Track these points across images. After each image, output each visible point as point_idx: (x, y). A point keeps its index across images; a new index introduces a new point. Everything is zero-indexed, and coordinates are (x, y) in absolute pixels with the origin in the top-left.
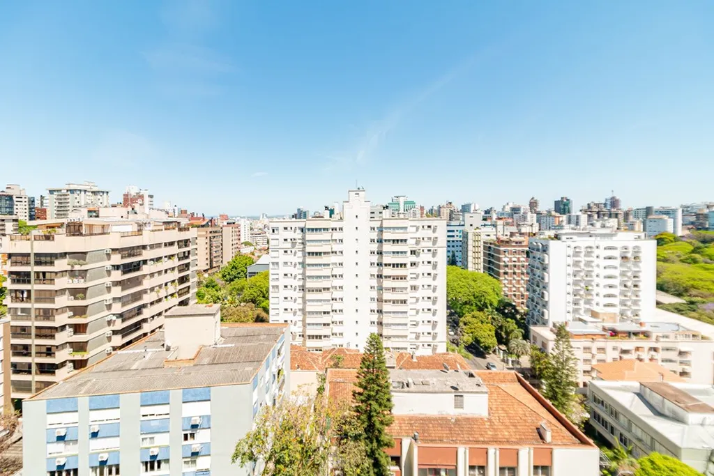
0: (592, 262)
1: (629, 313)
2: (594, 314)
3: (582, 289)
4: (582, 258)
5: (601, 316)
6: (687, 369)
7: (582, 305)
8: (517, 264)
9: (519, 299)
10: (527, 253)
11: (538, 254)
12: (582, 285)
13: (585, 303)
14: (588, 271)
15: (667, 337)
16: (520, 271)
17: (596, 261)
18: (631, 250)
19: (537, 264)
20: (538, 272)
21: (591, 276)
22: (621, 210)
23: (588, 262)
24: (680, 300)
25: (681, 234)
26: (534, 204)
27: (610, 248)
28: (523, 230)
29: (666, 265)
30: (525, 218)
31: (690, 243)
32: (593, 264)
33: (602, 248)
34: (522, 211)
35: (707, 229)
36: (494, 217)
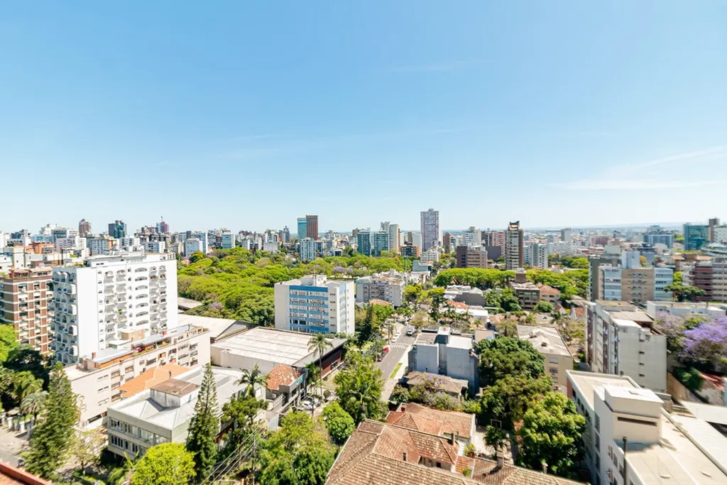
0: (125, 285)
1: (159, 326)
2: (124, 336)
3: (115, 313)
4: (115, 283)
5: (130, 337)
6: (196, 357)
7: (116, 330)
8: (41, 299)
9: (45, 341)
10: (51, 286)
11: (64, 285)
12: (116, 309)
13: (119, 327)
14: (120, 295)
15: (182, 338)
16: (46, 308)
17: (129, 284)
18: (158, 269)
19: (63, 296)
20: (64, 306)
21: (124, 299)
22: (168, 233)
23: (120, 285)
24: (200, 304)
25: (207, 252)
26: (84, 227)
27: (141, 270)
28: (50, 258)
29: (193, 277)
30: (72, 243)
31: (212, 259)
32: (125, 287)
33: (133, 270)
34: (68, 235)
35: (222, 248)
36: (28, 241)
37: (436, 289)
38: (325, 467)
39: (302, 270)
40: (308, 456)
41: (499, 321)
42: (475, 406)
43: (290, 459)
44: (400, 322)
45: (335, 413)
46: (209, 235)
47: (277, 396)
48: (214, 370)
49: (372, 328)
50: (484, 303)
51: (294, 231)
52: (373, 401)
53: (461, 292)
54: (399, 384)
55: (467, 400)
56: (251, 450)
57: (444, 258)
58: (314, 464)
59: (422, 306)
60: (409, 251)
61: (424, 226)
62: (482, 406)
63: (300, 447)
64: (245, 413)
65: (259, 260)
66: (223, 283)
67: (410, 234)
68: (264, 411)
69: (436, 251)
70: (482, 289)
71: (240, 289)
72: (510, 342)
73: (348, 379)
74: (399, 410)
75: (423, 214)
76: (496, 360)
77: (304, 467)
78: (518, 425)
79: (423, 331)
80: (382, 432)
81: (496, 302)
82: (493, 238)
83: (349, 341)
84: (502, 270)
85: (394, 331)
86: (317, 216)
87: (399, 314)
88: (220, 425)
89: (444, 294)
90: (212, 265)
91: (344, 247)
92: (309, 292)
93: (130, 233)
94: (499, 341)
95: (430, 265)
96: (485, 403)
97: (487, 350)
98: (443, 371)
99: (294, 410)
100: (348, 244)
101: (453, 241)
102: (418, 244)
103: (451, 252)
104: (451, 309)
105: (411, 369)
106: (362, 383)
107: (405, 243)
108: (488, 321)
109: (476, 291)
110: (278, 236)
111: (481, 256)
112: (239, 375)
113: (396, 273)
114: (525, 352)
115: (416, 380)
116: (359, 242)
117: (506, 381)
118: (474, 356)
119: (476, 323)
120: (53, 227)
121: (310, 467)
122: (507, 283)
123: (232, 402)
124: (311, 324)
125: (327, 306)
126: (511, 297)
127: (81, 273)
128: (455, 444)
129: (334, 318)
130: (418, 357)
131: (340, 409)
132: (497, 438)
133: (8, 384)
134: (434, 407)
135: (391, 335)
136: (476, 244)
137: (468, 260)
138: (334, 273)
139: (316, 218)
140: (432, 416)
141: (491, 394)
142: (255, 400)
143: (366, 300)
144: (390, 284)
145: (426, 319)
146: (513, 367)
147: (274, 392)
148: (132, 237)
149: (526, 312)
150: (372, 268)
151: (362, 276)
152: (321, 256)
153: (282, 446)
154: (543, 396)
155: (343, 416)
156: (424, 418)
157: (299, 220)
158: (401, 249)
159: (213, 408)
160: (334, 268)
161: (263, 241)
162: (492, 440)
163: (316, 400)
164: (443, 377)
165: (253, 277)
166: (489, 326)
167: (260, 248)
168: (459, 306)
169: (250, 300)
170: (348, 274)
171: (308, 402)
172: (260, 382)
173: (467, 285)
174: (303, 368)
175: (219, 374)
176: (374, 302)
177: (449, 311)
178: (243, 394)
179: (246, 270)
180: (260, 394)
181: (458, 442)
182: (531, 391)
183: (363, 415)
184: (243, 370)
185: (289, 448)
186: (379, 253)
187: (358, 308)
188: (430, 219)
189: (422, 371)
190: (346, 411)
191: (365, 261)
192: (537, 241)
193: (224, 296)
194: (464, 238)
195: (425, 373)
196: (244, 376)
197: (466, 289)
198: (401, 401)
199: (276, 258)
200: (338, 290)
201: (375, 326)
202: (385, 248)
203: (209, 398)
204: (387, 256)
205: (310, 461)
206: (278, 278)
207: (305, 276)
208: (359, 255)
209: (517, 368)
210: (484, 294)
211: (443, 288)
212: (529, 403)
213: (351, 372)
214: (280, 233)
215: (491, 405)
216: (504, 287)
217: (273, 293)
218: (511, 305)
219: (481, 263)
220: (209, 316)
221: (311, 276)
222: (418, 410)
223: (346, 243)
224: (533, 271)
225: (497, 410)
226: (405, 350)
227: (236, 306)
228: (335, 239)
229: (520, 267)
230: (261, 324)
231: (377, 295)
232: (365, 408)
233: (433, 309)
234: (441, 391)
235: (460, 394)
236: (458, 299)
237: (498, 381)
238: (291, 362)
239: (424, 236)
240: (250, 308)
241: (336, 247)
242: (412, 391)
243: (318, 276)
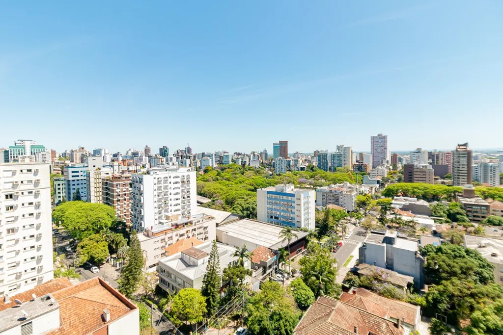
0: (168, 186)
1: (186, 213)
2: (167, 218)
3: (163, 204)
4: (162, 185)
5: (170, 219)
6: (207, 235)
7: (163, 213)
8: (126, 193)
9: (128, 217)
10: (131, 185)
11: (137, 185)
12: (163, 201)
13: (165, 212)
14: (165, 192)
15: (199, 222)
16: (129, 198)
17: (170, 185)
18: (185, 177)
19: (137, 191)
20: (137, 197)
21: (167, 195)
22: (192, 154)
23: (165, 186)
24: (210, 200)
25: (214, 166)
26: (147, 150)
27: (176, 177)
28: (131, 168)
29: (206, 183)
30: (141, 160)
31: (217, 171)
32: (168, 188)
33: (172, 177)
34: (139, 155)
35: (223, 164)
36: (121, 159)
37: (383, 199)
38: (292, 325)
39: (276, 181)
40: (280, 314)
41: (445, 230)
42: (420, 299)
43: (267, 314)
44: (352, 224)
45: (300, 287)
46: (215, 155)
47: (259, 268)
48: (218, 245)
49: (329, 226)
50: (430, 214)
51: (271, 152)
52: (329, 282)
53: (407, 203)
54: (351, 271)
55: (413, 293)
56: (241, 302)
57: (392, 174)
58: (284, 320)
59: (371, 212)
60: (360, 168)
61: (374, 148)
62: (428, 301)
63: (274, 307)
64: (238, 276)
65: (247, 173)
66: (224, 188)
67: (361, 155)
68: (250, 277)
69: (385, 169)
70: (429, 201)
71: (234, 192)
72: (456, 250)
73: (310, 263)
74: (350, 292)
75: (373, 138)
76: (441, 263)
77: (277, 321)
78: (464, 323)
79: (372, 232)
80: (336, 307)
81: (442, 213)
82: (440, 158)
83: (311, 235)
84: (449, 186)
85: (347, 230)
86: (287, 142)
87: (351, 217)
88: (221, 282)
89: (391, 203)
90: (217, 175)
91: (307, 164)
92: (281, 196)
93: (171, 153)
94: (444, 247)
95: (378, 179)
96: (430, 298)
97: (433, 254)
98: (389, 266)
99: (270, 279)
100: (310, 161)
101: (400, 160)
102: (368, 162)
103: (399, 169)
104: (398, 217)
105: (361, 261)
106: (321, 267)
107: (357, 161)
108: (434, 229)
109: (422, 202)
110: (260, 156)
111: (427, 173)
112: (234, 250)
113: (349, 185)
114: (473, 260)
115: (366, 270)
116: (319, 161)
117: (452, 283)
118: (419, 258)
119: (422, 230)
120: (132, 151)
121: (281, 322)
122: (455, 197)
123: (229, 268)
124: (282, 219)
125: (294, 208)
126: (458, 209)
127: (146, 178)
128: (400, 328)
129: (299, 216)
130: (367, 252)
131: (303, 284)
132: (442, 330)
133: (112, 240)
134: (380, 294)
135: (344, 233)
136: (423, 163)
137: (415, 176)
138: (300, 183)
139: (286, 143)
140: (380, 302)
141: (436, 292)
142: (244, 269)
143: (324, 205)
144: (344, 193)
145: (375, 223)
146: (460, 272)
147: (257, 265)
148: (172, 156)
149: (474, 224)
150: (329, 181)
151: (321, 186)
152: (290, 170)
153: (262, 303)
154: (492, 302)
155: (306, 290)
156: (371, 301)
157: (274, 144)
158: (354, 166)
159: (217, 270)
160: (300, 180)
161: (250, 159)
162: (437, 331)
163: (286, 275)
164: (390, 271)
165: (243, 184)
166: (435, 233)
167: (247, 164)
168: (405, 214)
169: (241, 199)
170: (310, 184)
171: (280, 276)
172: (247, 256)
173: (413, 197)
174: (276, 251)
175: (221, 248)
176: (330, 206)
177: (395, 217)
178: (236, 263)
179: (238, 179)
180: (247, 265)
181: (404, 326)
182: (479, 295)
183: (321, 291)
184: (236, 247)
185: (267, 305)
186: (335, 169)
187: (318, 210)
188: (379, 142)
189: (371, 264)
190: (308, 286)
191: (323, 175)
192: (488, 161)
193: (224, 196)
194: (411, 158)
195: (374, 266)
196: (237, 252)
197: (413, 201)
198: (352, 285)
199: (258, 171)
200: (302, 195)
201: (331, 225)
202: (340, 165)
203: (215, 263)
204: (341, 171)
205: (281, 318)
206: (259, 186)
207: (279, 185)
208: (319, 171)
209: (465, 273)
210: (430, 205)
211: (390, 198)
212: (476, 306)
213: (312, 258)
214: (261, 154)
215: (436, 301)
216: (450, 201)
217: (256, 196)
218: (458, 216)
219: (427, 179)
220: (215, 209)
221: (283, 185)
222: (367, 295)
223: (309, 161)
224: (483, 188)
225: (443, 306)
226: (356, 246)
227: (232, 203)
228: (301, 158)
229: (469, 183)
230: (248, 216)
231: (333, 201)
232: (322, 287)
233: (381, 216)
234: (389, 282)
235: (406, 288)
236: (405, 208)
237: (444, 282)
238: (268, 245)
239: (374, 156)
240: (240, 205)
241: (301, 164)
242: (362, 278)
243: (287, 185)
